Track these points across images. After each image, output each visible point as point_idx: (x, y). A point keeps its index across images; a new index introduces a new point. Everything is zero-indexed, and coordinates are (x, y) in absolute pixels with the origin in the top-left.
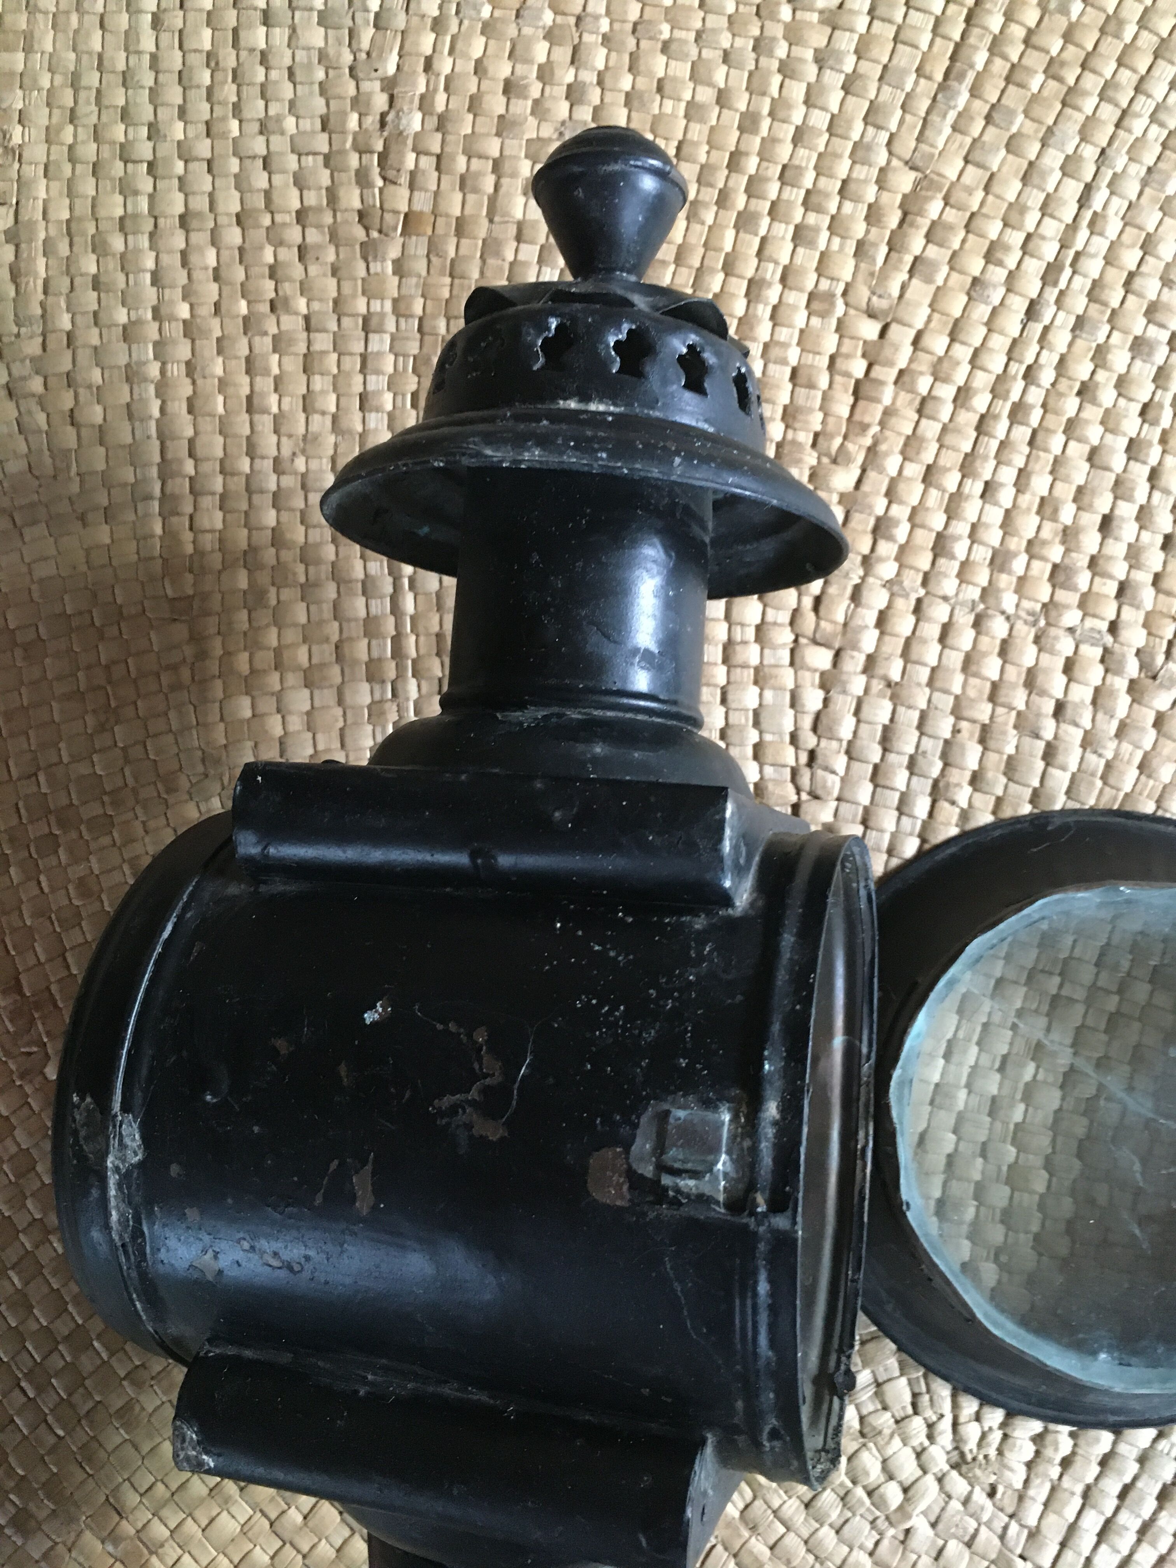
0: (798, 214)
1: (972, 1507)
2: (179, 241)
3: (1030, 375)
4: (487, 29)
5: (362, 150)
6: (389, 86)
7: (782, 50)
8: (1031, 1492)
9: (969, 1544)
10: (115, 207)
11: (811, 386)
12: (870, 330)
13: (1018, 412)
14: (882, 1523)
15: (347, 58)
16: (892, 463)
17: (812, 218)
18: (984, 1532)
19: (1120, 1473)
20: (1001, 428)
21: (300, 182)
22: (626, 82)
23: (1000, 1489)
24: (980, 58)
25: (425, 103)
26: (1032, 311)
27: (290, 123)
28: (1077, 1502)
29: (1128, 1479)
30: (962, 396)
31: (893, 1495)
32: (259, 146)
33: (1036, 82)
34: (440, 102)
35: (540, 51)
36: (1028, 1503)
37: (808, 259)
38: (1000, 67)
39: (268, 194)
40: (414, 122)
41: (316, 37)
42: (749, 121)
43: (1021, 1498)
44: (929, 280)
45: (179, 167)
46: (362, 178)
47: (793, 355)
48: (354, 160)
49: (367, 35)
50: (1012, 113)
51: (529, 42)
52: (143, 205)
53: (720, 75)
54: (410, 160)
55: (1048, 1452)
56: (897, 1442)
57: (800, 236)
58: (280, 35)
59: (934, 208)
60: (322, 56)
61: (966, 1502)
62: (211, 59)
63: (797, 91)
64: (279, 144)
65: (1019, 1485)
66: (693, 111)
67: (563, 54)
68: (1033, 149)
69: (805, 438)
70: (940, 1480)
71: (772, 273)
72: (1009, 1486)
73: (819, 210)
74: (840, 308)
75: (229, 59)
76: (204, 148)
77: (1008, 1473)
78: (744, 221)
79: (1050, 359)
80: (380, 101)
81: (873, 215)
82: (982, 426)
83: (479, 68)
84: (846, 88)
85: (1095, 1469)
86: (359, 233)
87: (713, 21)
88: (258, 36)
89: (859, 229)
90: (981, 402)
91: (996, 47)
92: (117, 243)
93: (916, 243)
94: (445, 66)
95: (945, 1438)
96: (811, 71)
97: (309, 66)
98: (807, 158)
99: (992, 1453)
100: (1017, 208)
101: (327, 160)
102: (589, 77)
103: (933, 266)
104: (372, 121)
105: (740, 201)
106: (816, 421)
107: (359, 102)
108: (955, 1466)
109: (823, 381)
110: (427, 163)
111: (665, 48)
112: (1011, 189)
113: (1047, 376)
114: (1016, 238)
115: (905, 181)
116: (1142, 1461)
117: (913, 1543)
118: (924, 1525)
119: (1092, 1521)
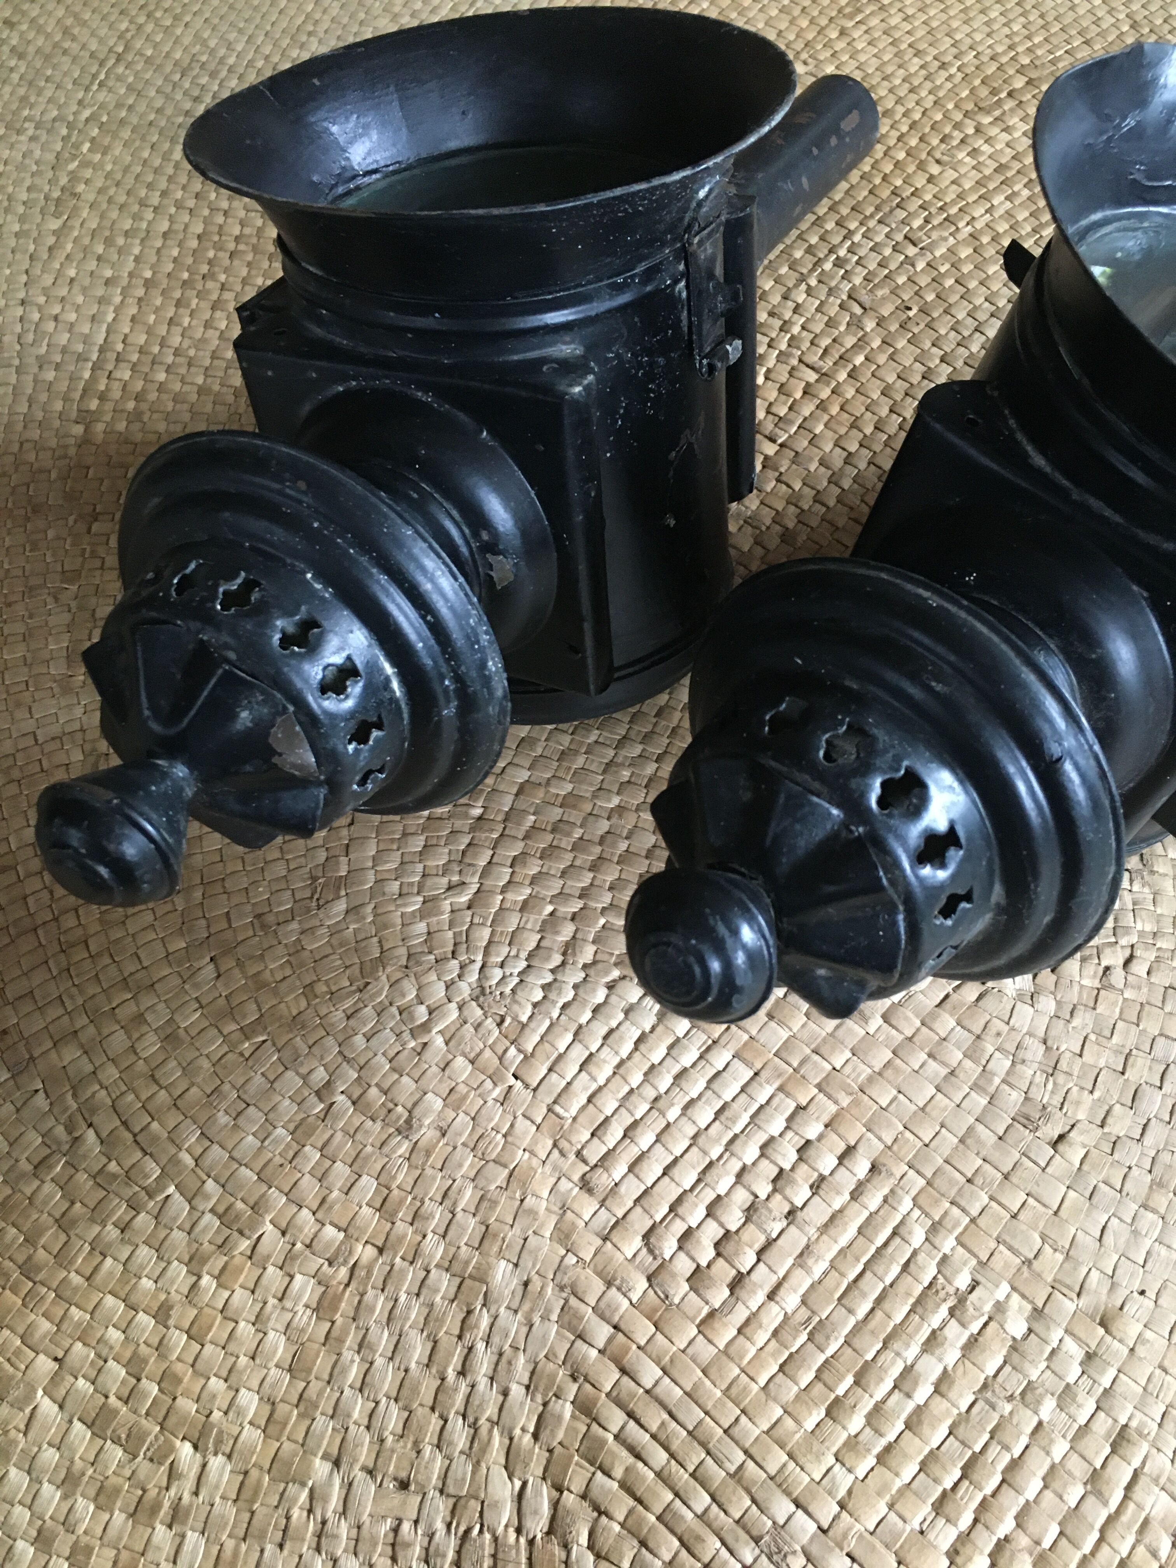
1: (482, 1031)
8: (532, 1025)
9: (472, 1062)
14: (406, 1035)
18: (488, 1053)
19: (610, 1017)
23: (508, 1020)
28: (569, 1037)
29: (614, 1024)
31: (421, 1014)
36: (527, 1031)
43: (524, 1026)
52: (144, 225)
55: (552, 996)
56: (433, 975)
61: (477, 1027)
65: (524, 1019)
70: (460, 1008)
72: (515, 1019)
77: (515, 1007)
85: (588, 1015)
92: (121, 241)
95: (473, 977)
99: (508, 991)
108: (476, 999)
116: (627, 1012)
117: (428, 1055)
118: (439, 1041)
119: (578, 1054)
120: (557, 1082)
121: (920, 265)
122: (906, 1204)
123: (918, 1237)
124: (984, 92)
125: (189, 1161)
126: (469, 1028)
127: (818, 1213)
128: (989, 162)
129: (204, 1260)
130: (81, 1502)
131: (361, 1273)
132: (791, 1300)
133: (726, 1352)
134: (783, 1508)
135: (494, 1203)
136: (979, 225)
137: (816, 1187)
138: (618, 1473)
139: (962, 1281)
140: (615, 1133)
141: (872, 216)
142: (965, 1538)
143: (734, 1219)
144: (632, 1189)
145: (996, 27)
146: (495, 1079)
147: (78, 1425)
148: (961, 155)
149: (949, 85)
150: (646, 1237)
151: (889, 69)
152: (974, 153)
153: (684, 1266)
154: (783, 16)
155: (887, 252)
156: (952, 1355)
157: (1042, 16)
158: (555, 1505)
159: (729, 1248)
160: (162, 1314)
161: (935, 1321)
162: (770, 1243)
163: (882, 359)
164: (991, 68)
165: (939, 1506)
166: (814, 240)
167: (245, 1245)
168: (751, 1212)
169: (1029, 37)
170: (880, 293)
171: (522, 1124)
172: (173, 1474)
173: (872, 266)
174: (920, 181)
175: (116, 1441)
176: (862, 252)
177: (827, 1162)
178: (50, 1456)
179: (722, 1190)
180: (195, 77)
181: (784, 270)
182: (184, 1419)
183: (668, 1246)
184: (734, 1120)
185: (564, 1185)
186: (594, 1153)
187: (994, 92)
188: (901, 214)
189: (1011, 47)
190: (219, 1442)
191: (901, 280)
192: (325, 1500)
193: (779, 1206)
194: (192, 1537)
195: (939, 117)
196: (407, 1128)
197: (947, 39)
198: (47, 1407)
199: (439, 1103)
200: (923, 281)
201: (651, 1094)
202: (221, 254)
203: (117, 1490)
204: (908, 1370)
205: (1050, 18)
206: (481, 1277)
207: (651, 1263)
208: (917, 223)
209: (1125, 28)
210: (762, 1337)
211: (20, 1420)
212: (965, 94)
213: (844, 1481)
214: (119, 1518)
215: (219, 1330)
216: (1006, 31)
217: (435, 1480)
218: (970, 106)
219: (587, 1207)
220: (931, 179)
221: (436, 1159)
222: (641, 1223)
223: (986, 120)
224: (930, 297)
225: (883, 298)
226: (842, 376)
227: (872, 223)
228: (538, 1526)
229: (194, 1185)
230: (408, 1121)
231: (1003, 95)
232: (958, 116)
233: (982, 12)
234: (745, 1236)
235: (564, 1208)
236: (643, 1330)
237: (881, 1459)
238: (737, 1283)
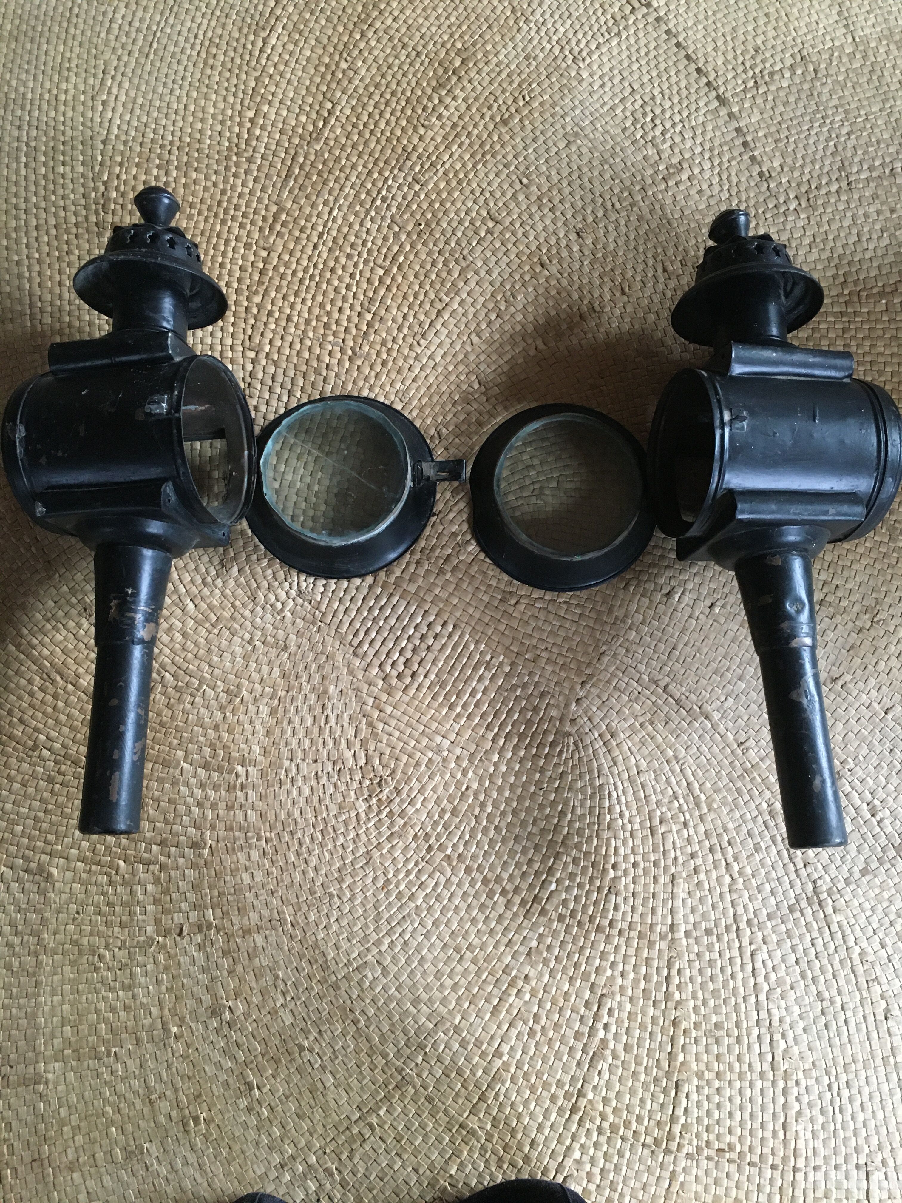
0: (240, 219)
1: (304, 607)
2: (35, 234)
3: (315, 266)
4: (138, 165)
5: (97, 204)
6: (105, 183)
7: (233, 170)
8: (323, 601)
9: (303, 620)
10: (13, 224)
11: (246, 271)
12: (264, 254)
13: (312, 277)
15: (91, 175)
16: (273, 294)
17: (245, 220)
18: (308, 615)
19: (350, 594)
20: (307, 282)
21: (75, 214)
22: (183, 181)
23: (313, 601)
24: (297, 171)
25: (117, 189)
26: (315, 247)
27: (72, 196)
28: (337, 603)
29: (352, 595)
30: (294, 273)
31: (279, 605)
32: (62, 203)
33: (315, 178)
34: (122, 188)
35: (155, 172)
36: (321, 604)
37: (244, 233)
38: (303, 173)
39: (65, 218)
40: (114, 194)
41: (81, 169)
42: (223, 192)
43: (319, 603)
44: (282, 238)
45: (35, 211)
46: (97, 212)
47: (240, 262)
48: (94, 207)
49: (97, 168)
50: (307, 187)
51: (151, 169)
52: (23, 223)
53: (214, 178)
54: (112, 206)
55: (328, 588)
56: (280, 590)
57: (241, 226)
58: (68, 169)
59: (284, 217)
60: (83, 175)
61: (302, 606)
62: (45, 177)
63: (239, 182)
64: (68, 202)
65: (319, 600)
66: (205, 189)
67: (162, 172)
68: (314, 198)
69: (244, 287)
70: (294, 600)
71: (232, 237)
72: (316, 600)
73: (247, 218)
74: (255, 248)
75: (51, 176)
76: (43, 204)
77: (315, 596)
78: (223, 222)
79: (321, 261)
80: (102, 188)
81: (264, 219)
82: (301, 282)
83: (135, 177)
84: (254, 181)
85: (343, 592)
86: (96, 229)
87: (211, 161)
88: (61, 169)
89: (260, 223)
90: (300, 275)
91: (301, 168)
92: (14, 235)
93: (278, 227)
94: (124, 177)
95: (295, 587)
96: (243, 176)
97: (78, 178)
98: (243, 202)
99: (310, 591)
100: (310, 216)
101: (85, 207)
102: (171, 179)
103: (284, 234)
104: (99, 194)
105: (222, 216)
106: (248, 282)
107: (95, 189)
108: (298, 596)
109: (250, 270)
110: (118, 207)
111: (196, 170)
112: (308, 210)
113: (321, 266)
114: (309, 225)
115: (274, 209)
116: (357, 589)
117: (286, 620)
118: (289, 614)
119: (342, 609)
120: (336, 621)
121: (422, 196)
122: (467, 636)
123: (472, 647)
124: (440, 72)
125: (208, 676)
126: (299, 607)
127: (437, 646)
128: (448, 122)
129: (225, 708)
130: (209, 792)
131: (282, 700)
132: (432, 677)
133: (413, 697)
134: (438, 739)
135: (324, 667)
136: (447, 166)
137: (435, 638)
138: (385, 741)
139: (488, 658)
140: (362, 634)
141: (395, 167)
142: (497, 735)
143: (409, 655)
144: (372, 652)
145: (442, 20)
146: (314, 623)
147: (199, 769)
148: (434, 119)
149: (422, 69)
150: (380, 667)
151: (390, 60)
152: (440, 117)
153: (394, 673)
154: (329, 24)
155: (406, 189)
156: (487, 682)
157: (465, 9)
158: (366, 755)
159: (409, 664)
160: (216, 728)
161: (481, 672)
162: (422, 660)
163: (412, 257)
164: (442, 54)
165: (487, 728)
166: (369, 186)
167: (238, 700)
168: (414, 651)
169: (459, 27)
170: (405, 217)
171: (327, 638)
172: (237, 776)
173: (400, 200)
174: (416, 140)
175: (214, 771)
176: (394, 191)
177: (438, 629)
178: (193, 781)
179: (403, 645)
180: (13, 111)
181: (358, 208)
182: (235, 759)
183: (388, 668)
184: (403, 620)
185: (347, 656)
186: (355, 643)
187: (445, 71)
188: (409, 163)
189: (451, 36)
190: (250, 762)
191: (414, 207)
192: (291, 770)
193: (424, 646)
194: (250, 792)
195: (420, 93)
196: (285, 648)
197: (418, 33)
198: (186, 766)
199: (295, 637)
200: (425, 206)
201: (371, 617)
202: (71, 237)
203: (220, 785)
204: (473, 689)
205: (470, 11)
206: (325, 692)
207: (382, 675)
208: (417, 169)
209: (509, 13)
210: (424, 690)
211: (178, 771)
212: (431, 74)
213: (457, 727)
214: (223, 793)
215: (239, 729)
216: (448, 22)
217: (325, 757)
218: (434, 83)
219: (357, 662)
220: (421, 138)
221: (299, 656)
222: (377, 662)
223: (444, 93)
224: (429, 216)
225: (408, 220)
226: (395, 270)
227: (396, 171)
228: (362, 762)
229: (213, 684)
230: (285, 645)
231: (450, 73)
232: (429, 91)
233: (434, 9)
234: (414, 659)
235: (349, 664)
236: (384, 697)
237: (468, 718)
238: (413, 675)
